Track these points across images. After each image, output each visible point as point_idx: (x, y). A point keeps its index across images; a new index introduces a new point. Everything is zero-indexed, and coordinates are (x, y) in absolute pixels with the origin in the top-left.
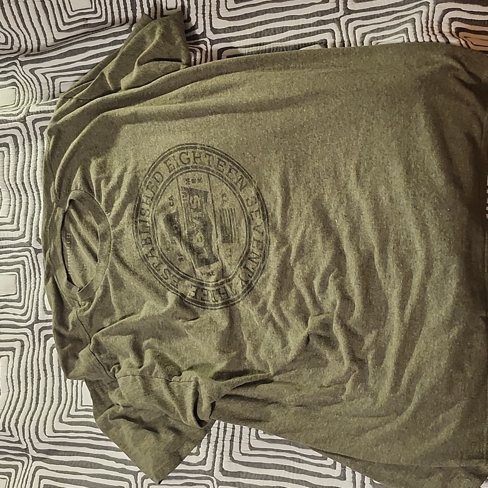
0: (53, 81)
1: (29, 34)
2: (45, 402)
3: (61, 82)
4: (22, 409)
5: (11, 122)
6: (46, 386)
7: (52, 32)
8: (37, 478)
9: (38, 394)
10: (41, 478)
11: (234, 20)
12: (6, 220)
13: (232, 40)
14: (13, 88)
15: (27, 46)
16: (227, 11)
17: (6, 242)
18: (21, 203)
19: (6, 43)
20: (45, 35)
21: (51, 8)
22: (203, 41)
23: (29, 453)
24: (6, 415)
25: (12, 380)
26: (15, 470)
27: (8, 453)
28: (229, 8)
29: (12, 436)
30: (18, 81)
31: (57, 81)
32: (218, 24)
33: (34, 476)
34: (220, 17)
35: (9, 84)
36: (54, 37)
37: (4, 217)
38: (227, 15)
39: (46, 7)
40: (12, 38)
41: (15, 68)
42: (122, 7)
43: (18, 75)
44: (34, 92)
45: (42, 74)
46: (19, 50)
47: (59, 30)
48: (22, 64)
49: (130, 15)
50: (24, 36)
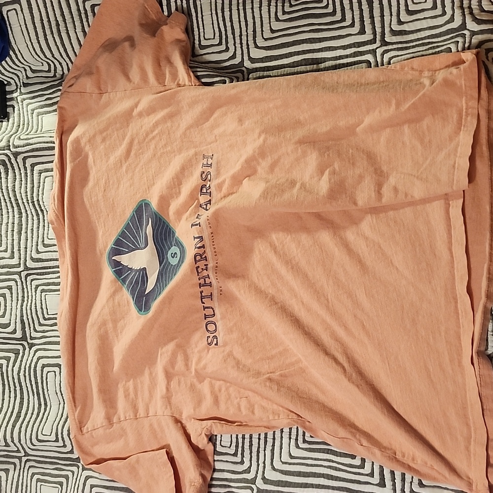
8: (88, 487)
10: (92, 486)
11: (271, 50)
13: (270, 69)
16: (264, 40)
17: (54, 263)
19: (49, 71)
22: (240, 70)
23: (80, 462)
24: (58, 426)
25: (62, 395)
26: (65, 480)
27: (59, 464)
28: (265, 37)
29: (65, 446)
32: (256, 54)
33: (84, 485)
34: (257, 47)
37: (52, 239)
38: (263, 45)
40: (55, 65)
50: (67, 64)
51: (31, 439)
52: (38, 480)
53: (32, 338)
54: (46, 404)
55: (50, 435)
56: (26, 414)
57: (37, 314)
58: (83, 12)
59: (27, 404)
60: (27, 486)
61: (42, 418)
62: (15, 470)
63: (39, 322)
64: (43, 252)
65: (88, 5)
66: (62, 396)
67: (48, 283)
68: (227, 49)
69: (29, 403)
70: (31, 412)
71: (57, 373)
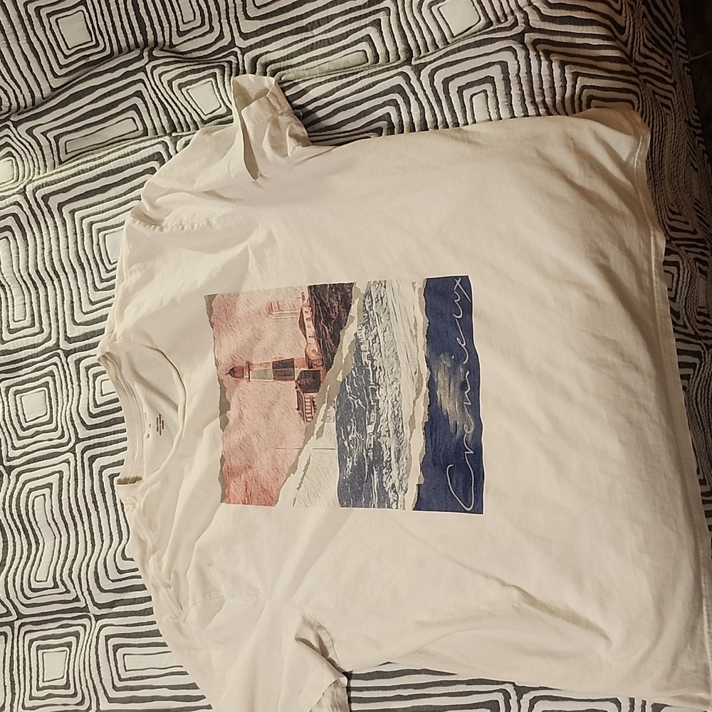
0: (57, 142)
1: (19, 88)
2: (103, 541)
3: (66, 142)
4: (75, 556)
5: (10, 196)
6: (100, 521)
7: (47, 79)
8: (102, 639)
9: (92, 534)
12: (23, 323)
14: (9, 160)
15: (18, 103)
16: (256, 9)
17: (25, 353)
18: (38, 298)
20: (39, 86)
21: (41, 49)
22: (232, 52)
23: (89, 612)
24: (56, 566)
25: (56, 524)
26: (75, 638)
27: (63, 619)
28: (257, 5)
29: (68, 591)
30: (14, 148)
31: (62, 141)
32: (248, 27)
33: (98, 638)
34: (248, 18)
35: (4, 156)
36: (51, 87)
37: (21, 320)
38: (257, 13)
39: (35, 49)
41: (8, 132)
42: (129, 32)
43: (13, 140)
44: (35, 160)
45: (42, 133)
46: (10, 110)
47: (55, 76)
48: (16, 124)
49: (140, 38)
50: (14, 91)
51: (22, 590)
52: (39, 648)
53: (9, 459)
54: (37, 543)
55: (46, 581)
56: (13, 560)
57: (12, 424)
58: (25, 18)
59: (13, 548)
60: (24, 659)
61: (34, 560)
62: (6, 642)
63: (17, 435)
64: (9, 341)
65: (31, 8)
66: (57, 527)
67: (23, 381)
68: (212, 29)
69: (15, 546)
70: (19, 557)
71: (47, 497)
